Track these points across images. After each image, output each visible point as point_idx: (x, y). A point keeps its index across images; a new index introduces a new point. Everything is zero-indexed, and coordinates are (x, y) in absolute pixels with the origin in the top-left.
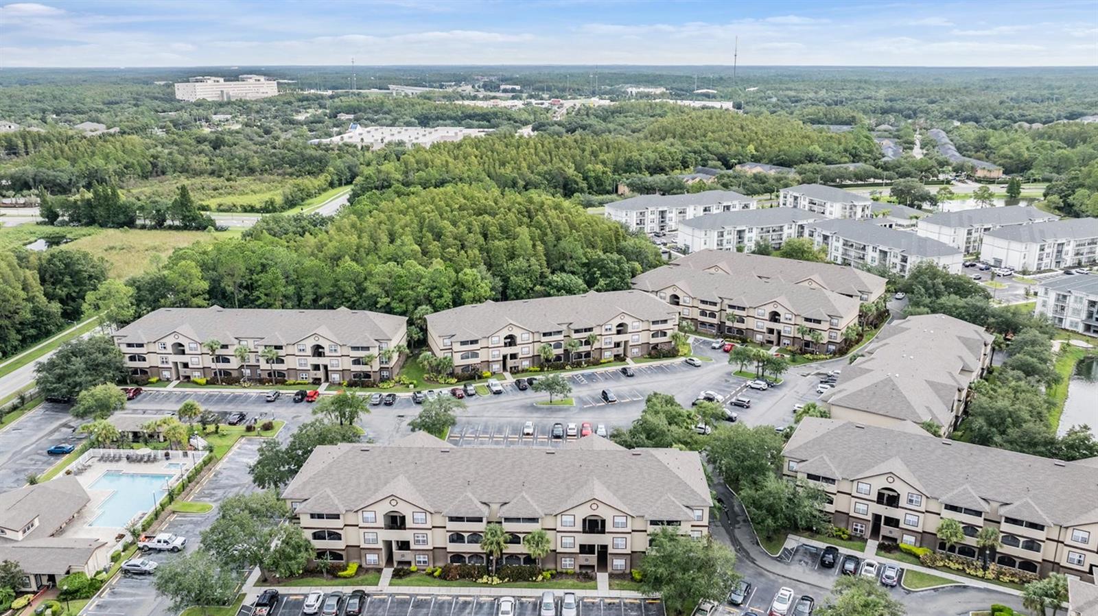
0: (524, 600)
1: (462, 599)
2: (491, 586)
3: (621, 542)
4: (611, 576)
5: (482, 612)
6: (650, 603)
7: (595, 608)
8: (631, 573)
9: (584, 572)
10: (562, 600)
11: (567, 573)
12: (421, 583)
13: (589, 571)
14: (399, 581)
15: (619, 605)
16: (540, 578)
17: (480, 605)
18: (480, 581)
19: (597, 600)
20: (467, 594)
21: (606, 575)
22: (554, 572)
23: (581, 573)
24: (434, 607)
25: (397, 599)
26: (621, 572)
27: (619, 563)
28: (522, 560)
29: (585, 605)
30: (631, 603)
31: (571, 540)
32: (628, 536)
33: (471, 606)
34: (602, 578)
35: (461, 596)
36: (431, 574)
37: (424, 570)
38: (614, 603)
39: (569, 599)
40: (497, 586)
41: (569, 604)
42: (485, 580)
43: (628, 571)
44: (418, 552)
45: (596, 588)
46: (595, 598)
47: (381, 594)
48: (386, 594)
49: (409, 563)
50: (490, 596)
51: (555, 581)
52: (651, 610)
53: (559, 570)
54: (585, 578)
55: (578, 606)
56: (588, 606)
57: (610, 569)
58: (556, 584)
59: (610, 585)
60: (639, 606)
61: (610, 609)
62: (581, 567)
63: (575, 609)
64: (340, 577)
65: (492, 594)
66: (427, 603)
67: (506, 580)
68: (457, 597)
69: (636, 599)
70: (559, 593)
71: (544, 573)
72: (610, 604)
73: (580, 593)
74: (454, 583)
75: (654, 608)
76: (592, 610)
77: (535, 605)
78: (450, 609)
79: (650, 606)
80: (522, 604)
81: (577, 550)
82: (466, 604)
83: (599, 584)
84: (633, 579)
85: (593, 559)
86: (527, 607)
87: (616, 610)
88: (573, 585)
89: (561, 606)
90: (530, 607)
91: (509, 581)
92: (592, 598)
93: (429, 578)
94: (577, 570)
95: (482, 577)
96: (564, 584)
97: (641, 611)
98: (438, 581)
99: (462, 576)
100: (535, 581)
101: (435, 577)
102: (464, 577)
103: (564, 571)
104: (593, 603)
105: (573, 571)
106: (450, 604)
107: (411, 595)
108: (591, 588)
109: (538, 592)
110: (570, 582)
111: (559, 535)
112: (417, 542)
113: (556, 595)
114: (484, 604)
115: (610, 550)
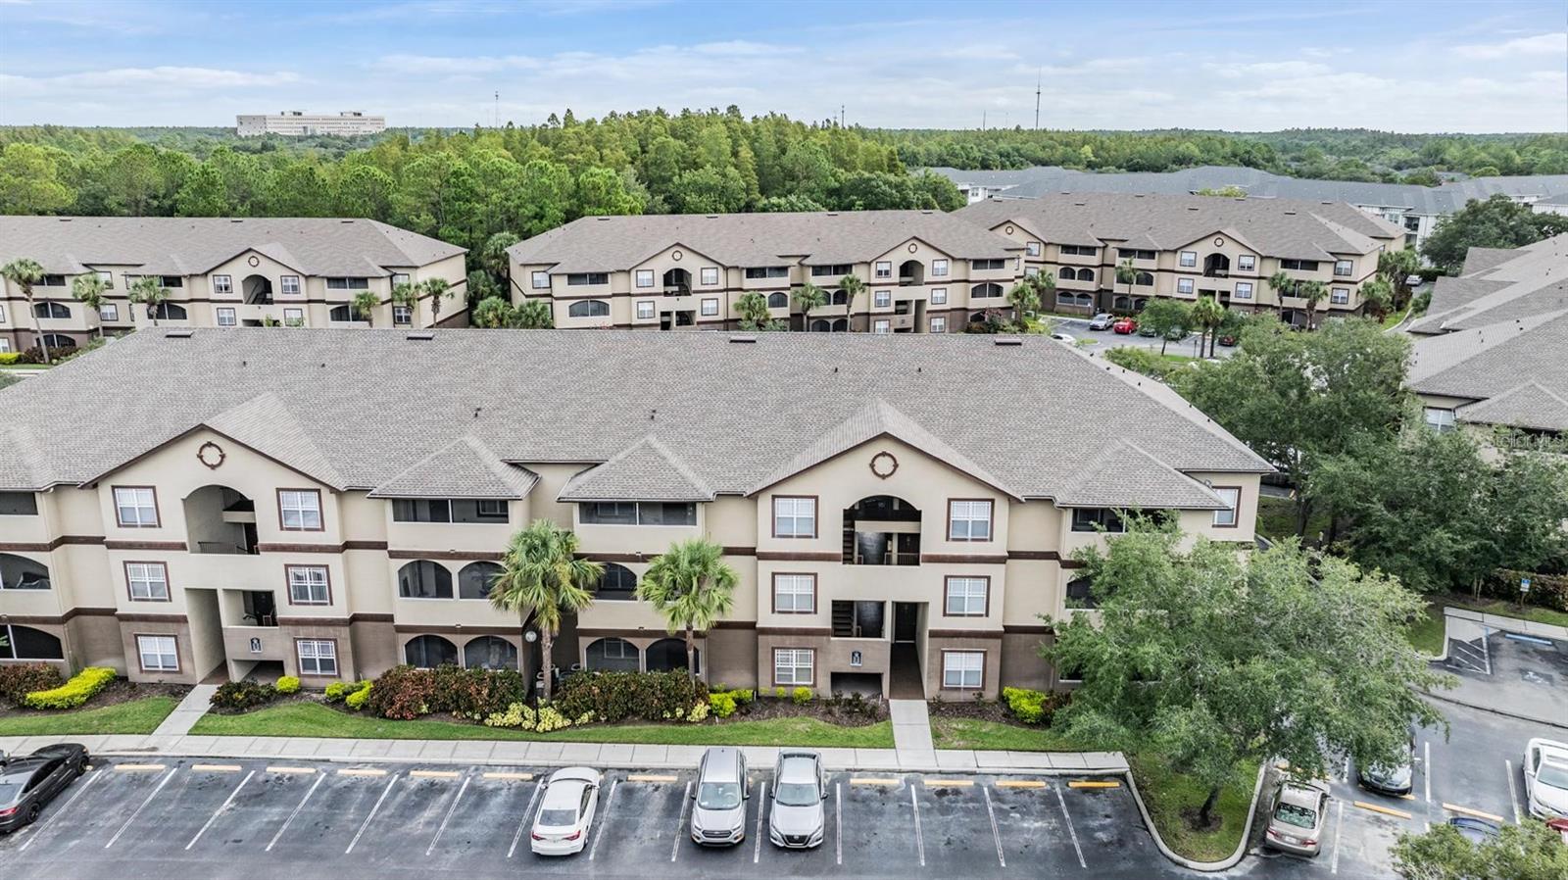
0: (638, 779)
1: (419, 777)
2: (533, 735)
3: (969, 593)
4: (936, 708)
5: (481, 818)
6: (1085, 790)
7: (891, 806)
8: (1003, 700)
9: (847, 695)
10: (771, 778)
11: (790, 700)
12: (294, 727)
13: (865, 696)
14: (230, 721)
15: (976, 796)
16: (700, 710)
17: (479, 796)
18: (496, 719)
19: (896, 781)
20: (447, 761)
21: (920, 707)
22: (748, 694)
23: (837, 701)
24: (313, 801)
25: (196, 774)
26: (970, 696)
27: (964, 667)
28: (643, 656)
29: (853, 797)
30: (1015, 789)
31: (803, 587)
32: (996, 571)
33: (445, 797)
34: (908, 716)
35: (421, 766)
36: (338, 702)
37: (323, 691)
38: (956, 792)
39: (798, 774)
40: (553, 735)
41: (798, 788)
42: (513, 716)
43: (991, 694)
44: (303, 631)
45: (888, 742)
46: (887, 773)
47: (149, 759)
48: (165, 759)
49: (276, 667)
50: (519, 768)
51: (749, 722)
52: (1093, 814)
53: (765, 689)
54: (850, 713)
55: (828, 799)
56: (865, 800)
57: (930, 687)
58: (754, 730)
59: (936, 735)
60: (1049, 801)
61: (945, 811)
62: (837, 678)
63: (819, 807)
64: (32, 708)
65: (530, 762)
66: (291, 789)
67: (585, 718)
68: (406, 769)
69: (1033, 778)
70: (763, 757)
71: (714, 698)
72: (942, 793)
73: (835, 759)
74: (410, 727)
75: (1102, 805)
76: (881, 813)
77: (675, 796)
78: (366, 807)
79: (1089, 800)
80: (628, 792)
81: (823, 620)
82: (431, 790)
83: (898, 732)
84: (1012, 716)
85: (876, 654)
86: (644, 803)
87: (967, 812)
88: (811, 735)
89: (770, 797)
90: (658, 801)
91: (596, 720)
92: (876, 772)
93: (330, 713)
94: (825, 689)
95: (505, 710)
96: (779, 732)
97: (1059, 814)
98: (354, 722)
99: (440, 709)
100: (682, 721)
101: (351, 710)
102: (445, 710)
103: (782, 691)
104: (883, 790)
105: (811, 693)
106: (374, 790)
107: (247, 763)
108: (872, 744)
109: (687, 756)
110: (801, 724)
111: (766, 568)
112: (300, 595)
113: (749, 764)
114: (496, 791)
115: (934, 621)
